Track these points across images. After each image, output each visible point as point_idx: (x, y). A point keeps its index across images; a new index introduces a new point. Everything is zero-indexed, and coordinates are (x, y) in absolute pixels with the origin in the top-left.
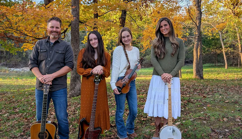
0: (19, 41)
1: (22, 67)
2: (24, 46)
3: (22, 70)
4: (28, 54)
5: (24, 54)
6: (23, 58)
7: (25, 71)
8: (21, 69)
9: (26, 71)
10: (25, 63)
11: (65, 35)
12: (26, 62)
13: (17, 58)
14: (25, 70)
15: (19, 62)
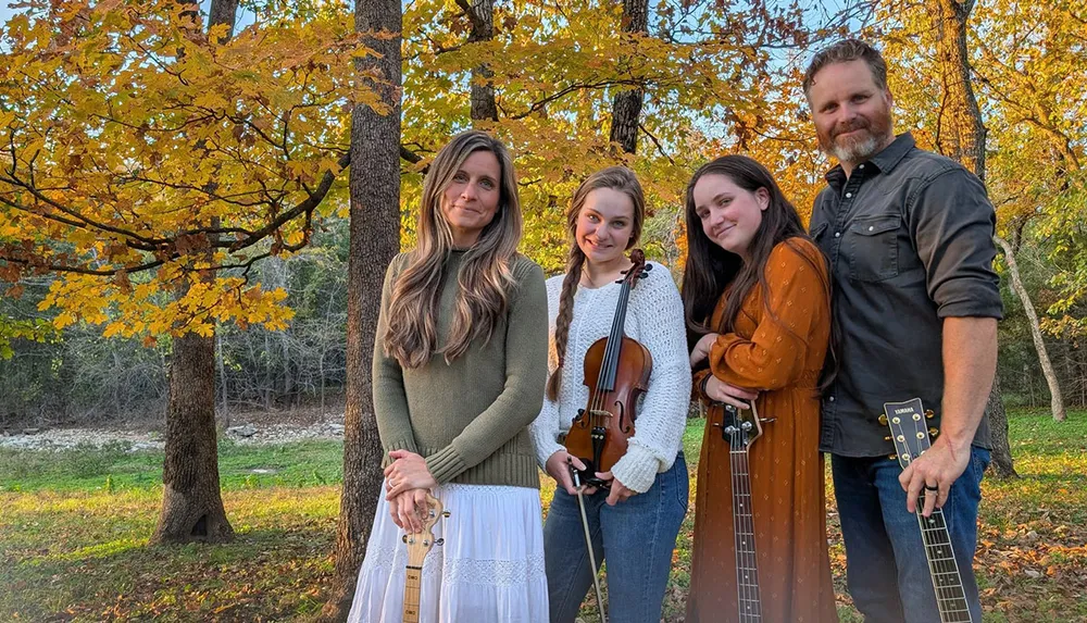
0: (26, 262)
1: (42, 430)
2: (58, 296)
3: (43, 442)
4: (74, 365)
5: (57, 363)
6: (48, 386)
7: (56, 446)
8: (37, 438)
9: (58, 450)
10: (59, 410)
11: (308, 227)
12: (64, 404)
13: (21, 385)
14: (56, 442)
15: (31, 402)
